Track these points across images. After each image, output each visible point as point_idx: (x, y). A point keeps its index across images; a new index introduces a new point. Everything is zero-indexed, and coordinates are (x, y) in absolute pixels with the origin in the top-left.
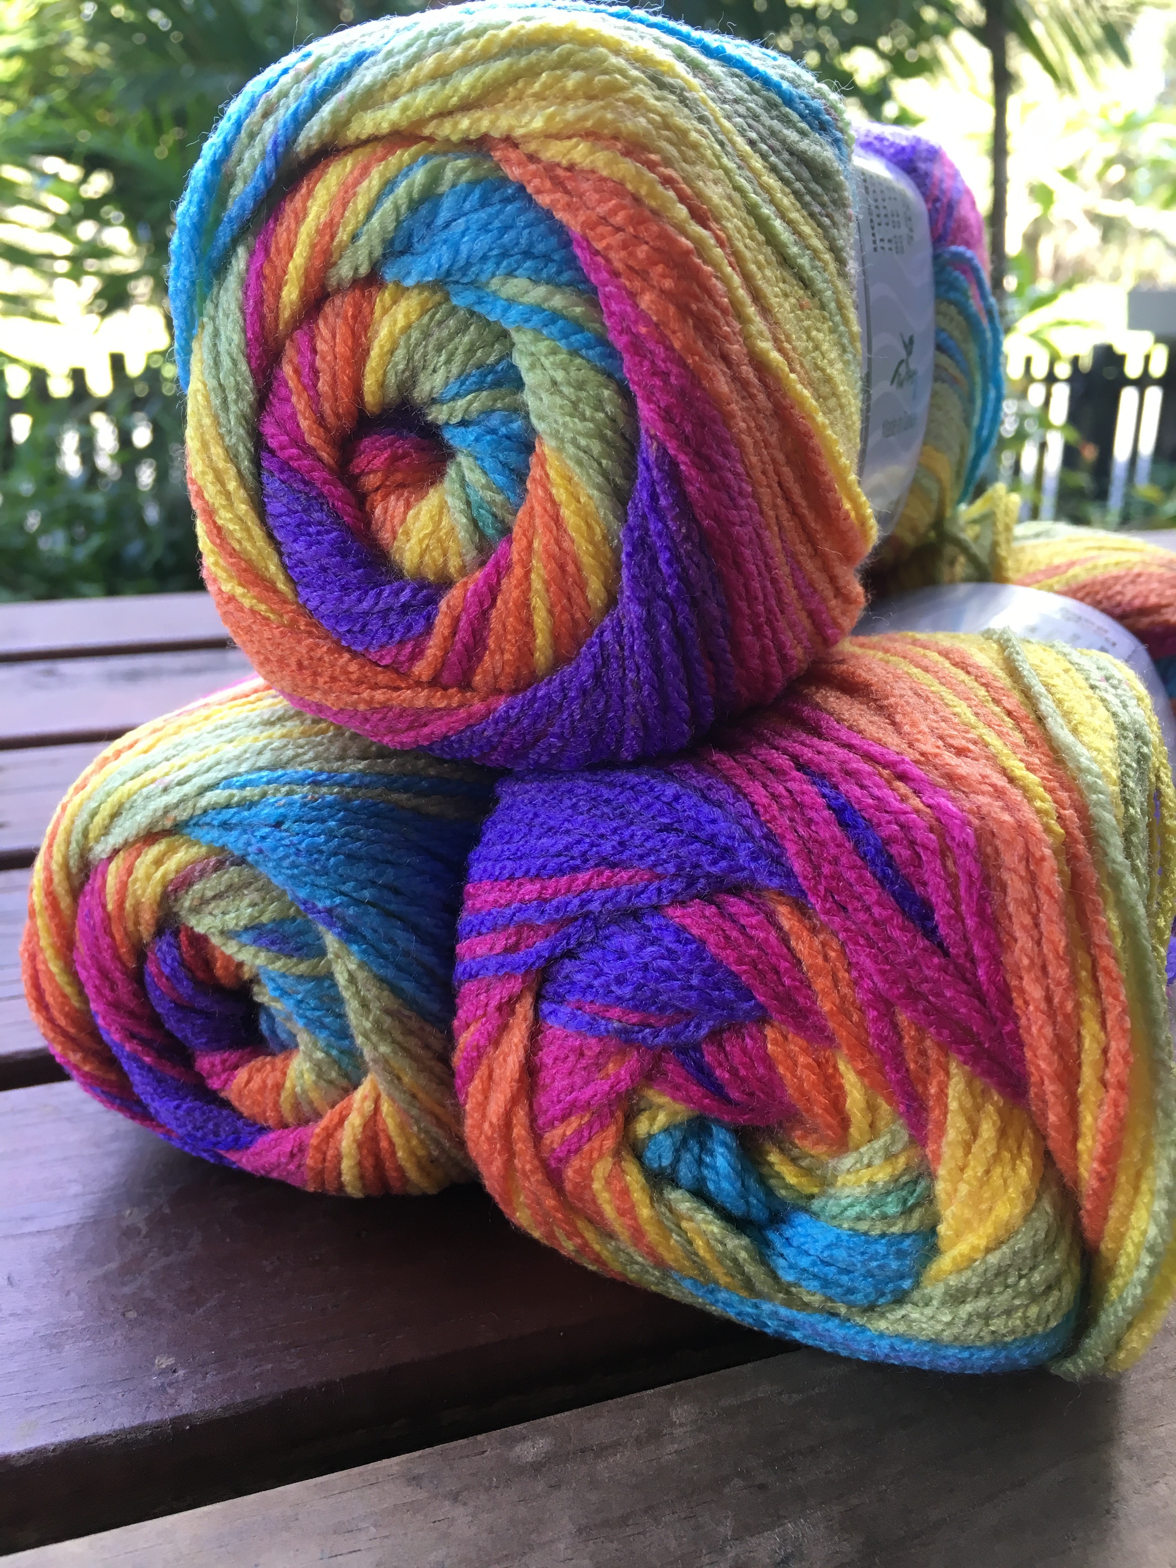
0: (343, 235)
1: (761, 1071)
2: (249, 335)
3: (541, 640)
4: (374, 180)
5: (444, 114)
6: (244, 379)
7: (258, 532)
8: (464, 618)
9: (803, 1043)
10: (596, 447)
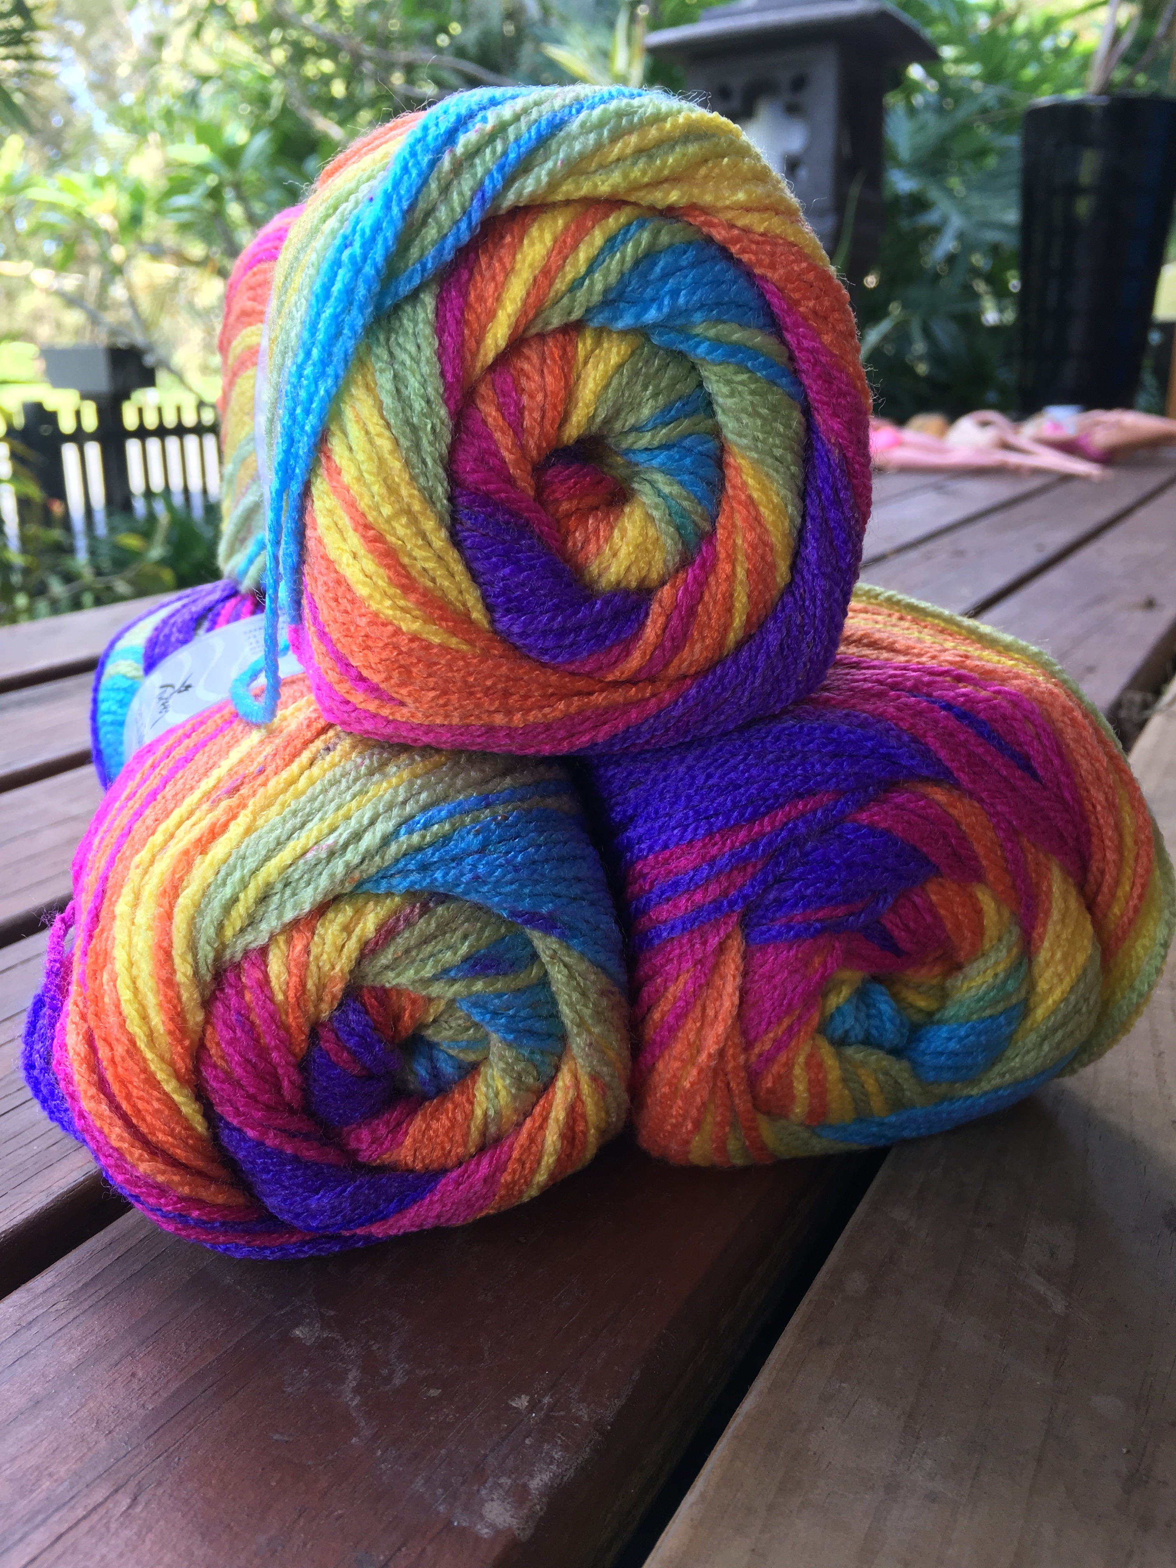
0: (560, 285)
1: (929, 919)
2: (450, 378)
3: (738, 621)
4: (598, 238)
5: (656, 184)
6: (442, 423)
7: (458, 568)
8: (676, 614)
9: (955, 887)
10: (789, 457)
